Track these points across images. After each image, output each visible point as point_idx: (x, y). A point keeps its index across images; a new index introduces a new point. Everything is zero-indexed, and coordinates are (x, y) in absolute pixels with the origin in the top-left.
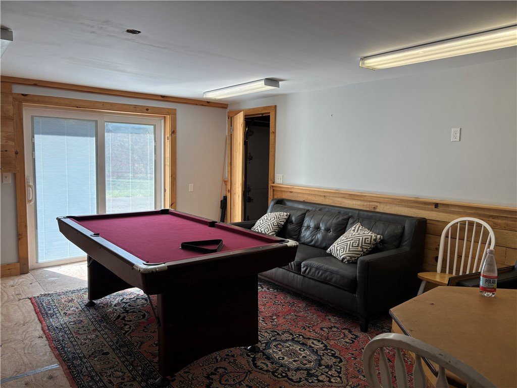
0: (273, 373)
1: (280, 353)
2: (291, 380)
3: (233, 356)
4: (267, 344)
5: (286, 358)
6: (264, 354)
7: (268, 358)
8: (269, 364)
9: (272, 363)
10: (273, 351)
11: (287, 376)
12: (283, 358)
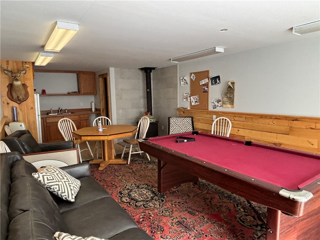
0: (153, 186)
1: (147, 195)
2: (146, 184)
3: (170, 193)
4: (153, 199)
5: (145, 193)
6: (155, 194)
7: (153, 192)
8: (154, 190)
9: (152, 190)
10: (150, 195)
11: (148, 186)
12: (146, 192)
